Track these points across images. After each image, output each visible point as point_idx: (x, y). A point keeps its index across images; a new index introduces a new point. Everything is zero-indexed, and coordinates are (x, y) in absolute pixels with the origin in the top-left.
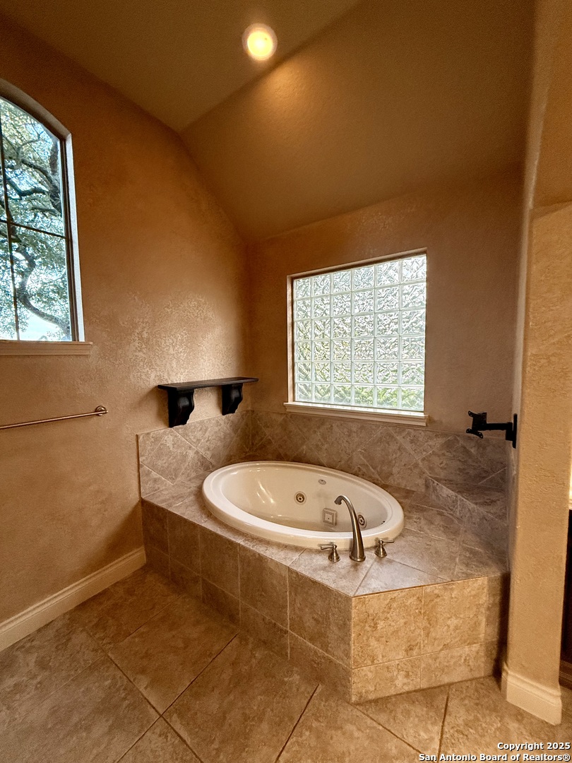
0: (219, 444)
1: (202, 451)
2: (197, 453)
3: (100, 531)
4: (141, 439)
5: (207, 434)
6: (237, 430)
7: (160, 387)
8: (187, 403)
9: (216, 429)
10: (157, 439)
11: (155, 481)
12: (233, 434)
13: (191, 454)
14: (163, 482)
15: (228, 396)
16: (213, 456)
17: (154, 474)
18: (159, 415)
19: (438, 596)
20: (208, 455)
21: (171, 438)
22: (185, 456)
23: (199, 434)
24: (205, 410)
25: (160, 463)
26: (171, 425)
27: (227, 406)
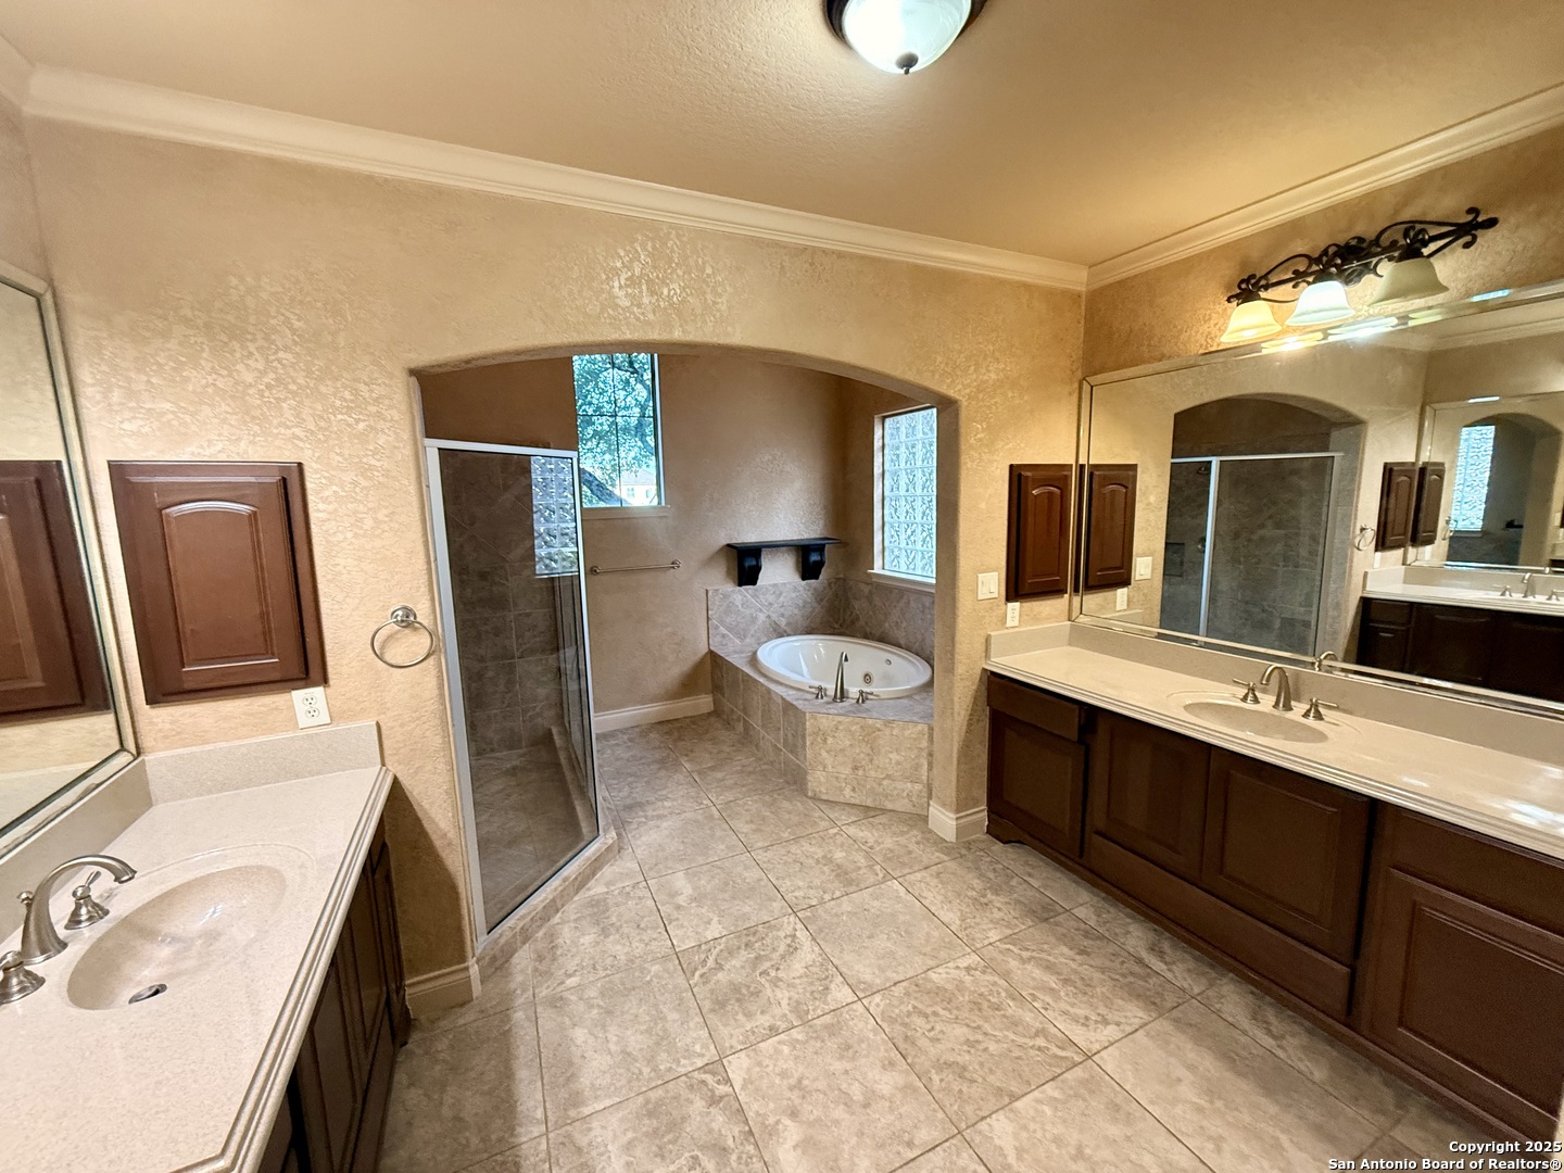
0: (796, 611)
1: (774, 617)
2: (769, 617)
3: (675, 669)
4: (710, 594)
5: (782, 599)
6: (822, 600)
7: (728, 545)
8: (754, 563)
9: (794, 595)
10: (726, 596)
11: (724, 636)
12: (815, 605)
13: (762, 617)
14: (730, 639)
15: (808, 558)
16: (788, 624)
17: (722, 629)
18: (728, 573)
19: (879, 730)
20: (783, 622)
21: (740, 597)
22: (754, 619)
23: (771, 598)
24: (778, 573)
25: (728, 620)
26: (740, 585)
27: (808, 571)
